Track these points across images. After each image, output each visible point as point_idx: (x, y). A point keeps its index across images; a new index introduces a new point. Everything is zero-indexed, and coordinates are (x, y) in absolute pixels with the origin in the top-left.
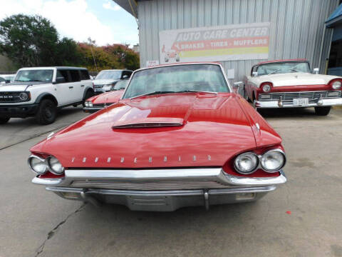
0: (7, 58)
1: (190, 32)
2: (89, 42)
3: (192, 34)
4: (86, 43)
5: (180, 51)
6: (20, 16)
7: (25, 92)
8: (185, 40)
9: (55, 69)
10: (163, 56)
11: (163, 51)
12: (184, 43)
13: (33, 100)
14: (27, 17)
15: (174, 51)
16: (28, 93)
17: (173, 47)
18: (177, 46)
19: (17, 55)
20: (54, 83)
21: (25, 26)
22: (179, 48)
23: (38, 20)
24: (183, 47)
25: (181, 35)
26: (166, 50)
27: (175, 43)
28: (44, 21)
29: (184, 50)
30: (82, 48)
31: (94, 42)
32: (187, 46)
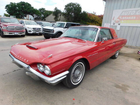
0: (64, 18)
1: (129, 11)
2: (93, 13)
3: (130, 12)
4: (92, 14)
5: (121, 20)
6: (71, 3)
7: (53, 30)
8: (126, 14)
9: (66, 23)
10: (113, 22)
11: (113, 19)
12: (124, 16)
13: (55, 33)
14: (73, 3)
15: (118, 20)
16: (54, 30)
17: (119, 18)
18: (121, 17)
19: (67, 17)
20: (64, 28)
21: (72, 7)
22: (121, 19)
23: (76, 4)
24: (123, 18)
25: (124, 12)
26: (115, 19)
27: (120, 16)
28: (78, 5)
29: (124, 20)
30: (90, 16)
31: (95, 13)
32: (126, 18)
